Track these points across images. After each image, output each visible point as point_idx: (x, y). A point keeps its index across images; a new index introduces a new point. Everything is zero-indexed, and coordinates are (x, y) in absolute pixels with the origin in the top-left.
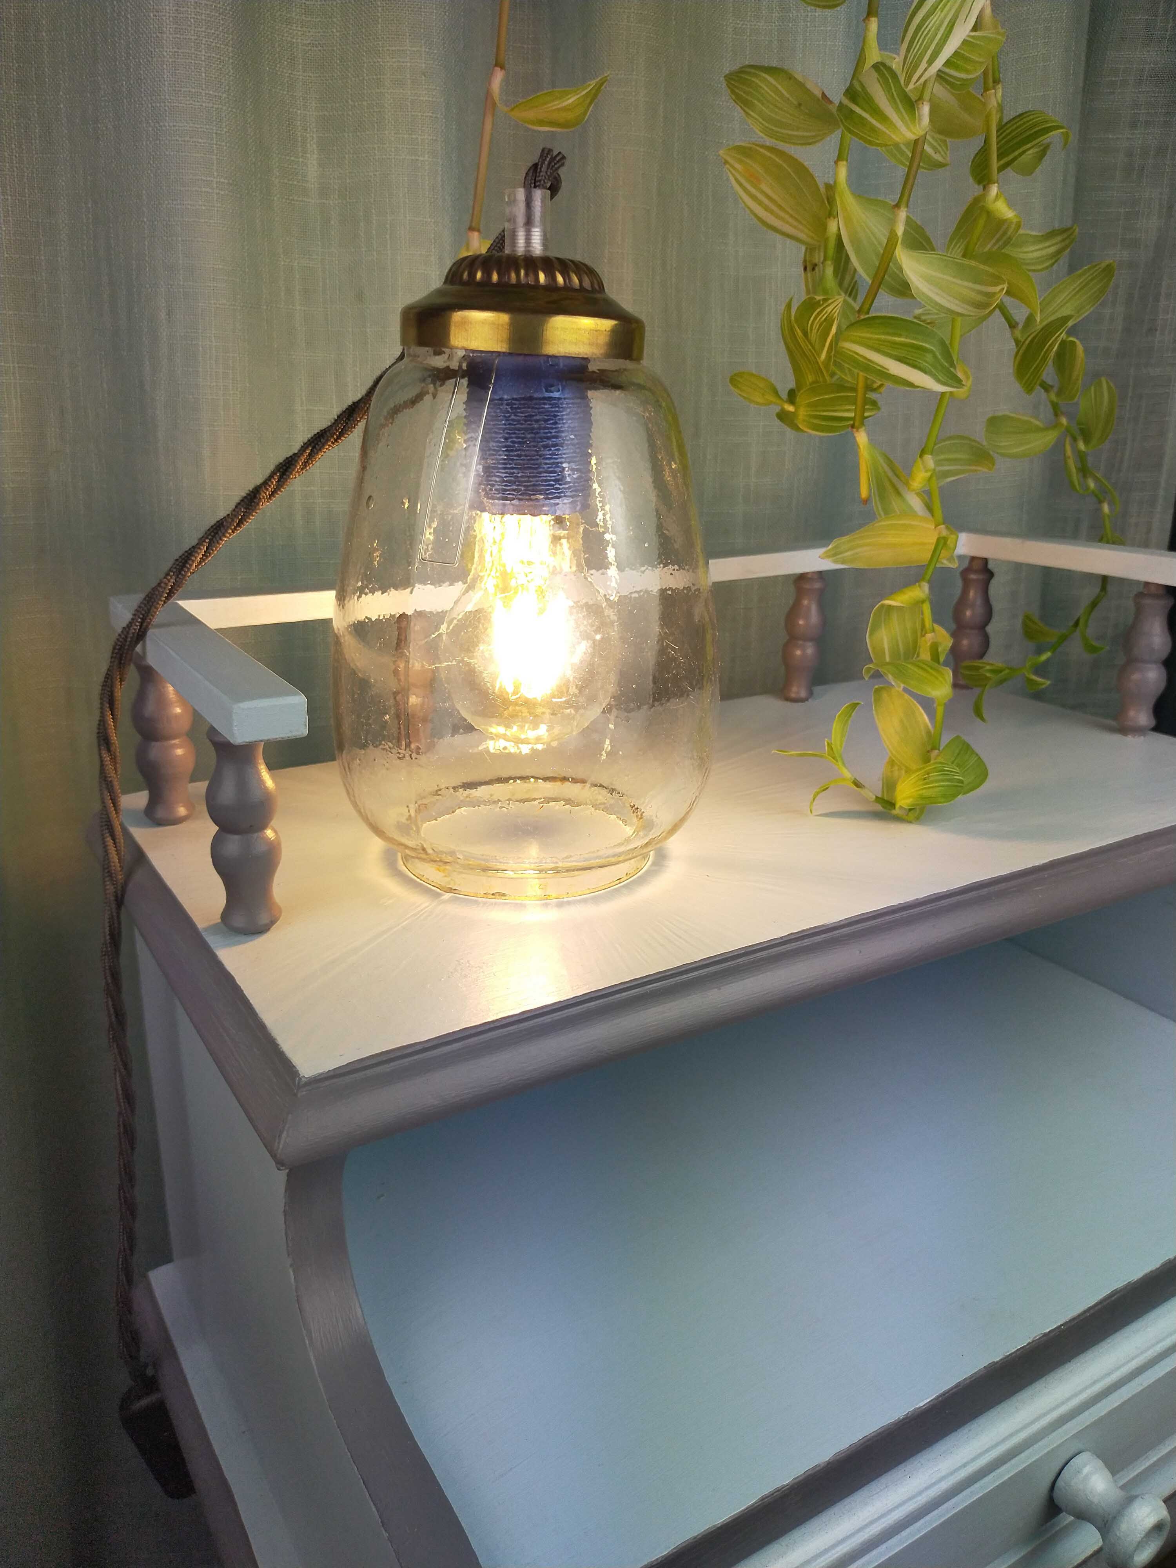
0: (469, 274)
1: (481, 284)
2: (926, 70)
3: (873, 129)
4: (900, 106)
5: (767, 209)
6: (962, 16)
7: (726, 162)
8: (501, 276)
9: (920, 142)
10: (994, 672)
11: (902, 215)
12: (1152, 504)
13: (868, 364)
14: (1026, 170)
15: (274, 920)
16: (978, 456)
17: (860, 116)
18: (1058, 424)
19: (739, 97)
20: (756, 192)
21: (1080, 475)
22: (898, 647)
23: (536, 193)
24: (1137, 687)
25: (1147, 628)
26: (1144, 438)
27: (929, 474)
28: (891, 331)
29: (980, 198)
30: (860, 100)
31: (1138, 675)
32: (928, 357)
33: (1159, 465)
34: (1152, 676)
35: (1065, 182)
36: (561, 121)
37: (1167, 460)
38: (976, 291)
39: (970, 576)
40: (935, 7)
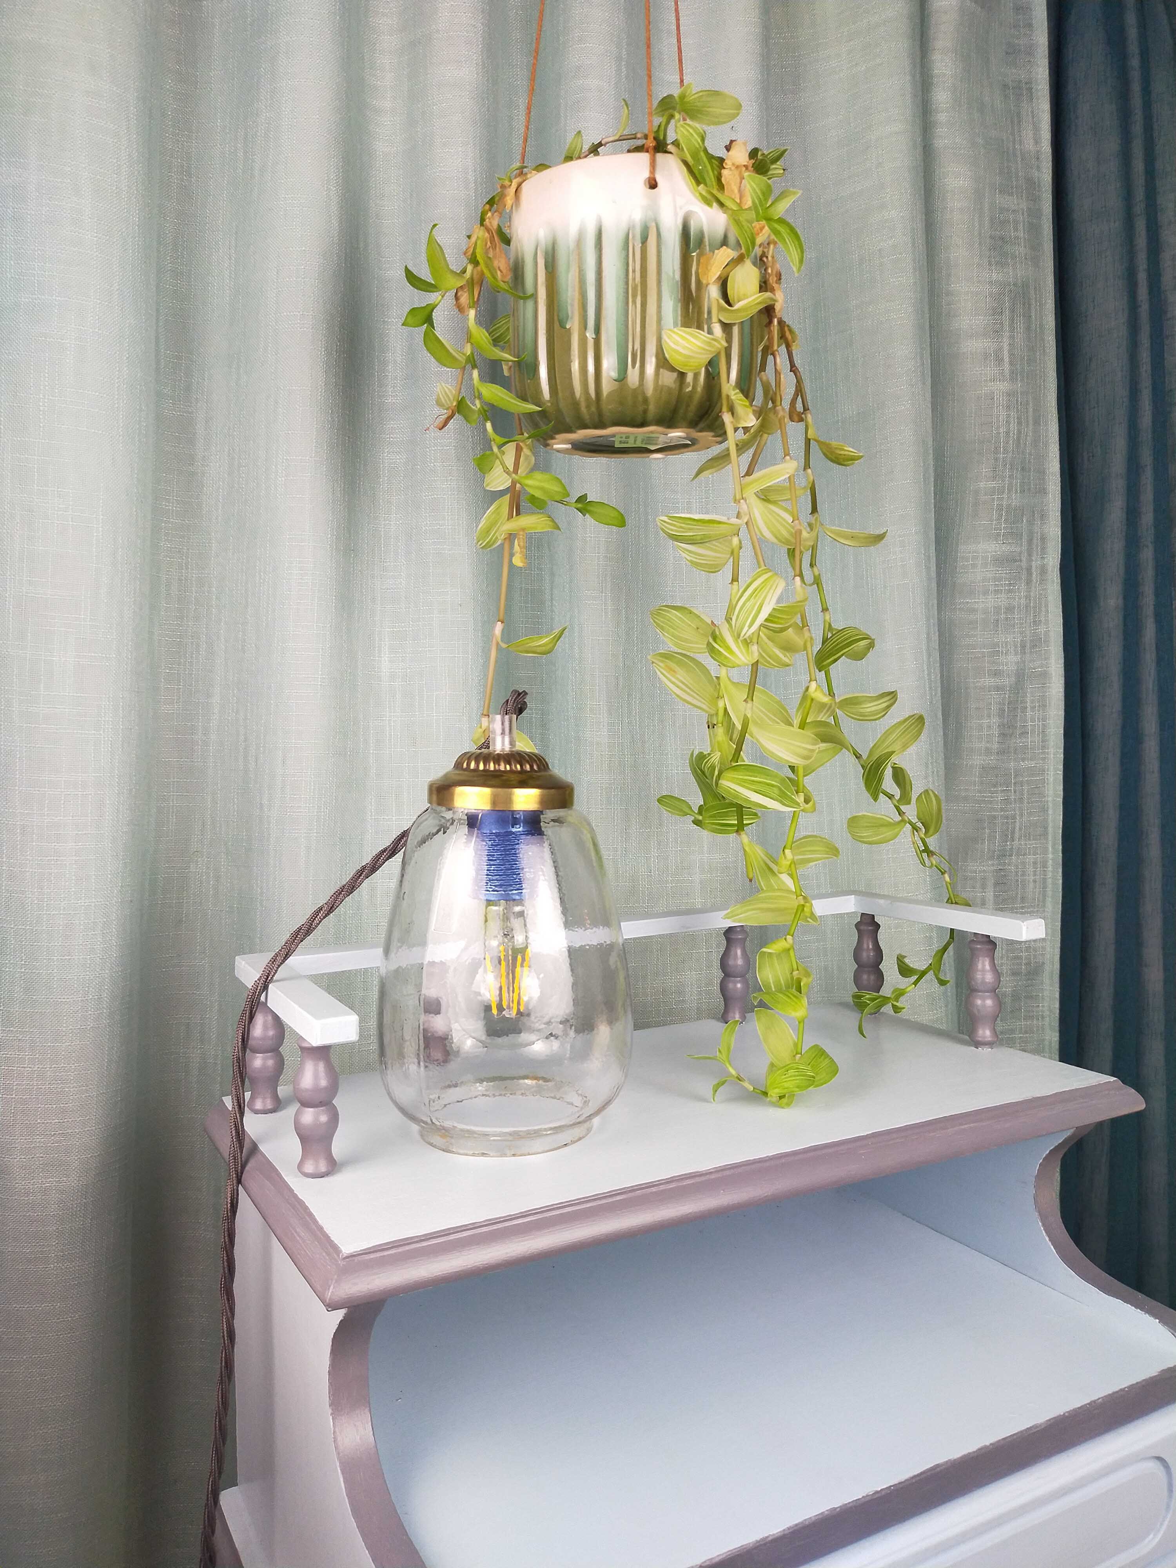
0: (467, 764)
1: (473, 770)
2: (749, 629)
3: (726, 657)
4: (741, 646)
6: (767, 601)
7: (653, 662)
8: (485, 765)
9: (755, 666)
10: (873, 1000)
11: (749, 705)
12: (1044, 865)
13: (737, 795)
14: (859, 656)
15: (333, 1167)
16: (828, 848)
17: (718, 650)
18: (903, 821)
19: (658, 625)
20: (673, 679)
21: (925, 855)
22: (780, 981)
23: (507, 717)
24: (978, 1010)
25: (980, 966)
26: (1030, 814)
27: (788, 863)
28: (750, 774)
29: (807, 688)
30: (718, 640)
31: (979, 1002)
32: (776, 790)
33: (1045, 834)
34: (989, 1002)
35: (929, 638)
36: (538, 651)
37: (1050, 830)
38: (803, 748)
39: (862, 928)
40: (751, 596)
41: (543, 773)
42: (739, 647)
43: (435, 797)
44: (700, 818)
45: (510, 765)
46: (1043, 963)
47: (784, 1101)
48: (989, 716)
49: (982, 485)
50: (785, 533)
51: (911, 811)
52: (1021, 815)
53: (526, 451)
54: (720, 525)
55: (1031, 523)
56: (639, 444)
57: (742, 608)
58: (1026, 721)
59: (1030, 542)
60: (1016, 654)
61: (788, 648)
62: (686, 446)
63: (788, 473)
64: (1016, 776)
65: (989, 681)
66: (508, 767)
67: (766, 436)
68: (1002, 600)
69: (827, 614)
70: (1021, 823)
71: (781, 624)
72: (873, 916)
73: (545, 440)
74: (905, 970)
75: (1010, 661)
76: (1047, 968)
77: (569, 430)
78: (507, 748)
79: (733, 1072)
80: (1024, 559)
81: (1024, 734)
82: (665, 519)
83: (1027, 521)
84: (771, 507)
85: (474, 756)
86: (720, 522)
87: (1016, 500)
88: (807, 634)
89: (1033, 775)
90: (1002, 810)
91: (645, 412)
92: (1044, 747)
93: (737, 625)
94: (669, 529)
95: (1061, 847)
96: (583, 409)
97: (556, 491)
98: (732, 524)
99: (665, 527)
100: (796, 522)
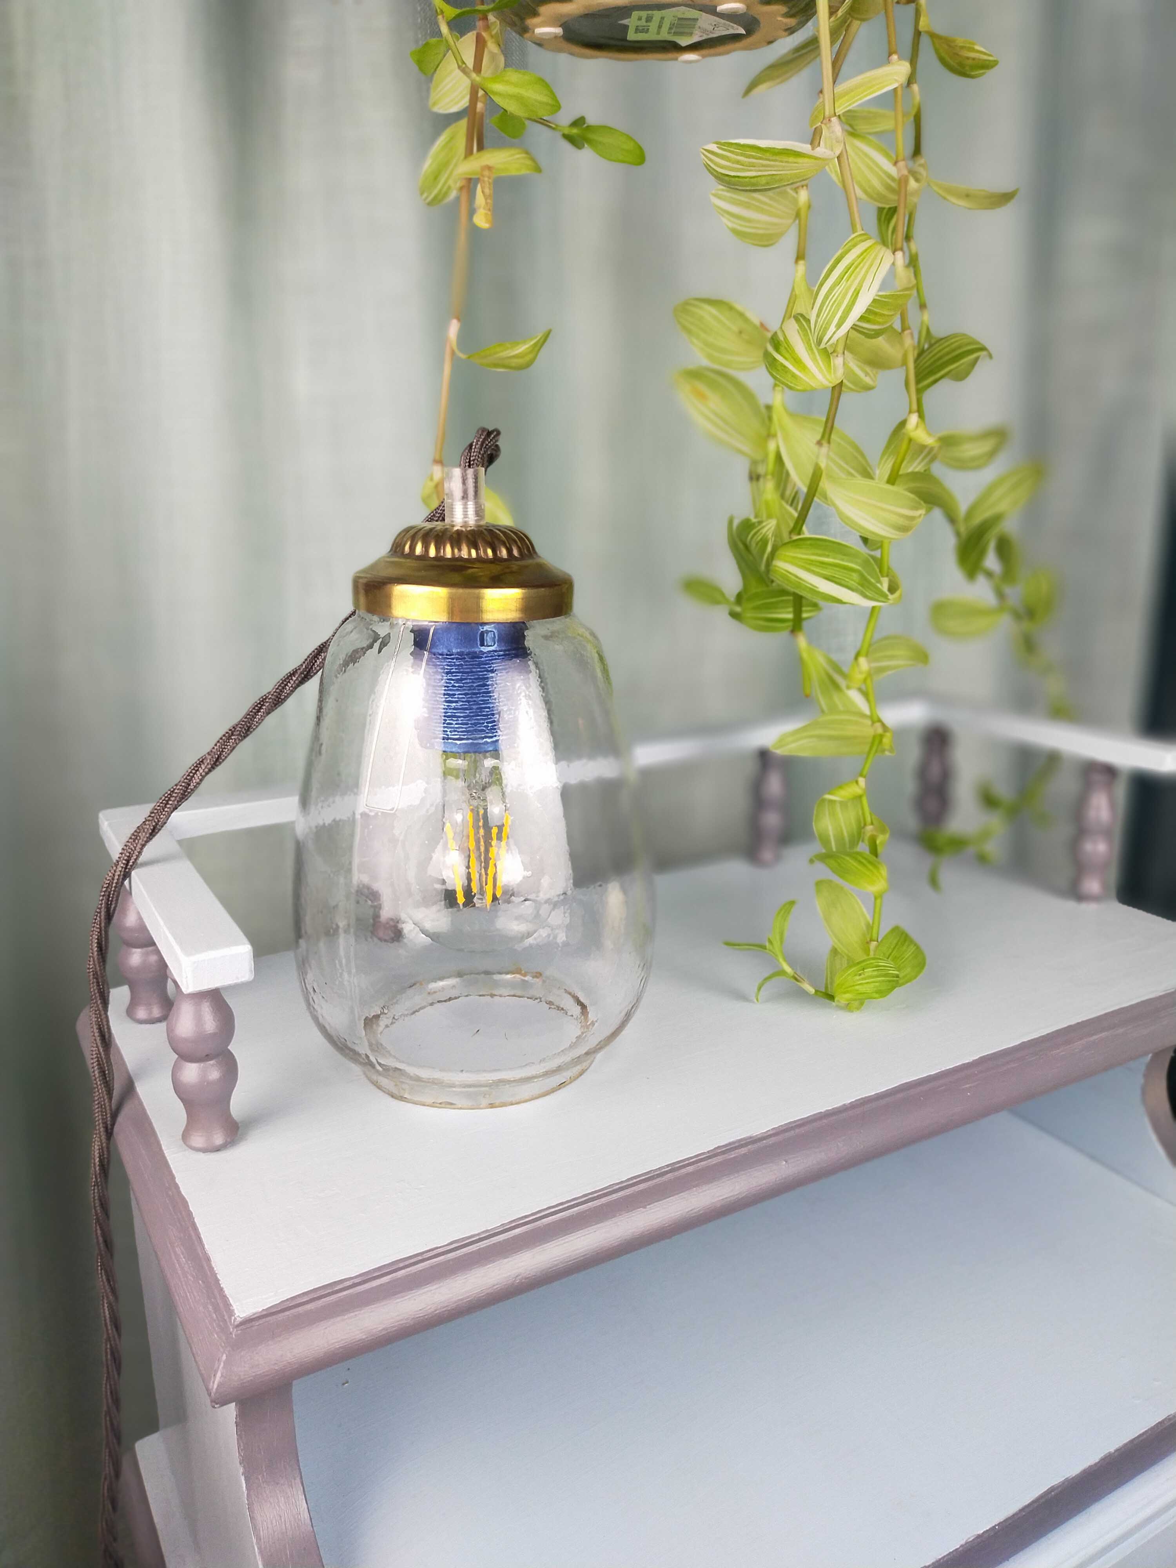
0: (410, 547)
1: (420, 558)
2: (834, 333)
3: (794, 376)
4: (818, 357)
5: (714, 424)
6: (866, 285)
7: (676, 384)
8: (438, 549)
9: (837, 389)
11: (824, 449)
13: (799, 582)
14: (961, 377)
16: (913, 651)
17: (782, 365)
18: (1003, 607)
19: (684, 327)
20: (703, 409)
23: (470, 472)
24: (1088, 857)
25: (1095, 802)
27: (861, 674)
28: (820, 552)
29: (903, 424)
30: (782, 349)
31: (1089, 846)
32: (855, 576)
34: (1101, 847)
36: (513, 365)
38: (901, 515)
39: (929, 744)
40: (841, 278)
41: (529, 562)
42: (814, 360)
43: (362, 598)
44: (738, 609)
45: (477, 549)
50: (876, 183)
51: (1014, 593)
53: (492, 47)
54: (800, 160)
56: (664, 35)
57: (826, 297)
61: (876, 362)
62: (736, 38)
63: (894, 81)
66: (474, 553)
67: (856, 23)
69: (925, 313)
71: (879, 323)
72: (945, 726)
73: (522, 19)
78: (472, 520)
79: (789, 970)
82: (713, 147)
84: (863, 145)
85: (421, 533)
86: (798, 153)
93: (818, 325)
94: (716, 164)
97: (540, 103)
98: (816, 158)
99: (710, 160)
100: (901, 164)
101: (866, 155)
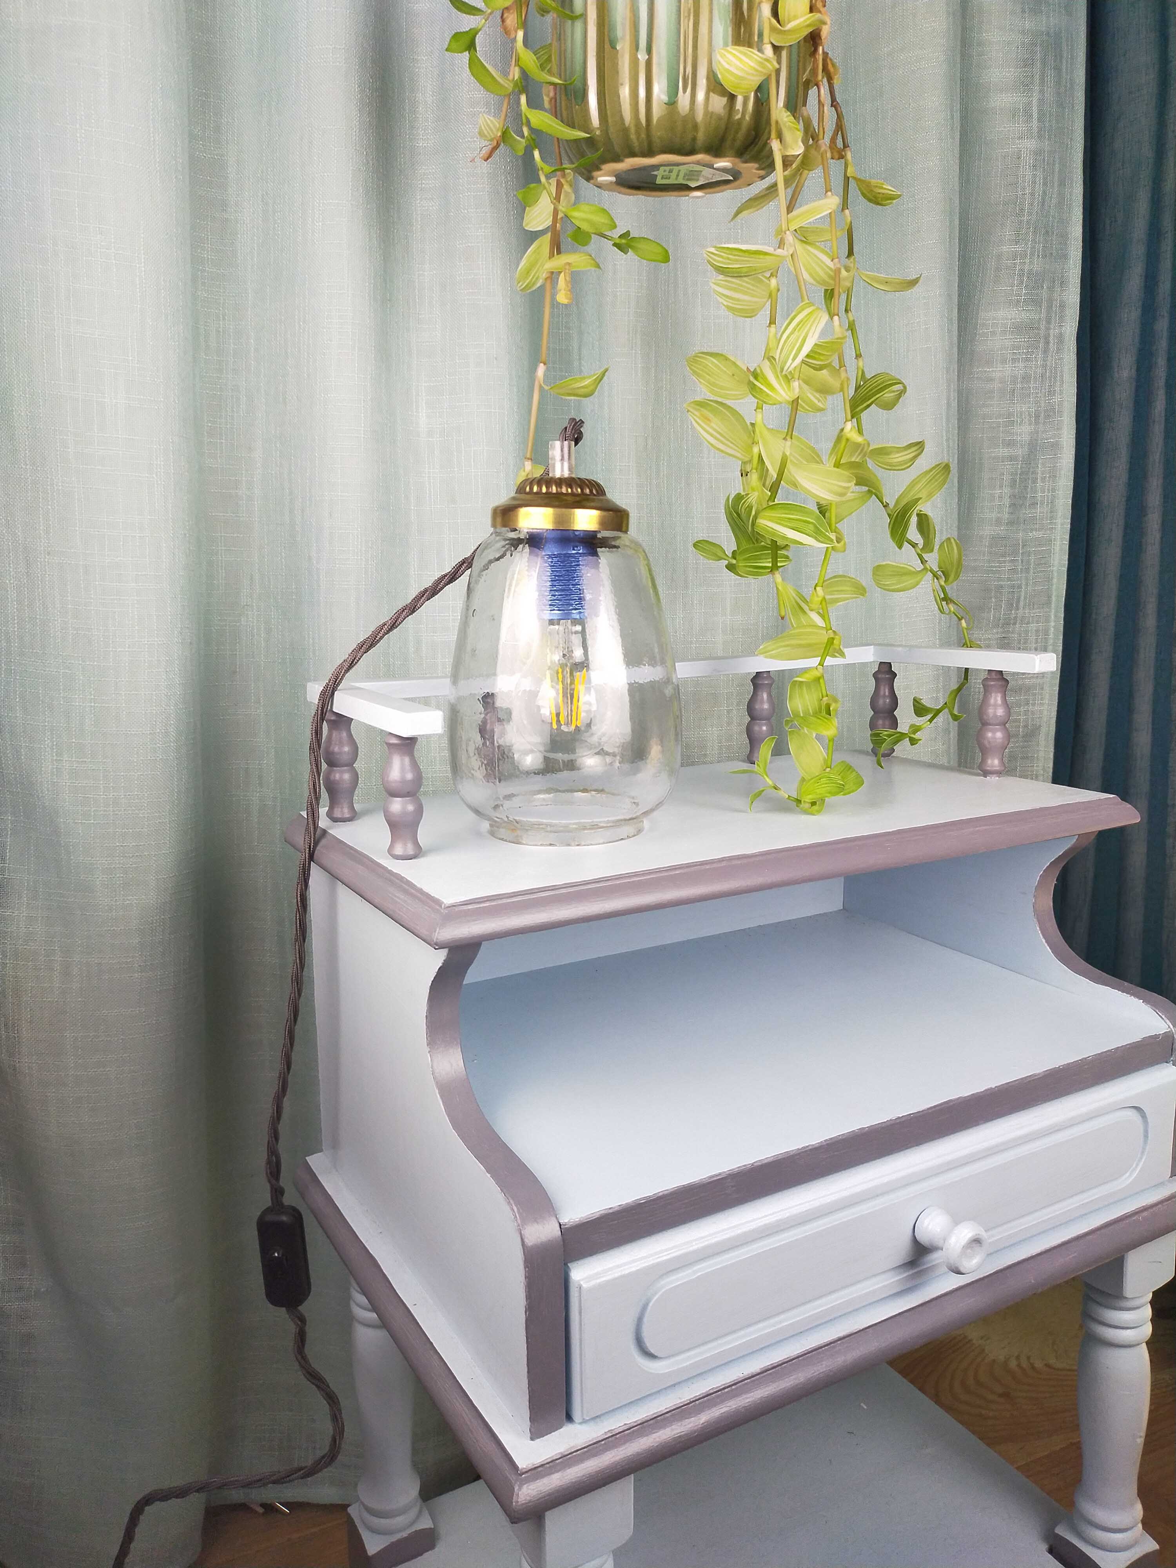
0: (530, 488)
1: (536, 493)
2: (791, 364)
3: (768, 395)
4: (782, 382)
5: (716, 438)
6: (810, 334)
7: (688, 411)
8: (547, 487)
9: (795, 404)
10: (889, 736)
11: (788, 443)
12: (1046, 633)
13: (774, 533)
14: (889, 406)
15: (418, 853)
16: (856, 588)
17: (760, 388)
18: (925, 569)
19: (694, 372)
20: (708, 428)
21: (944, 603)
22: (808, 709)
23: (566, 443)
24: (989, 742)
25: (992, 701)
26: (1035, 583)
27: (820, 599)
28: (787, 512)
29: (842, 430)
30: (759, 378)
31: (990, 735)
32: (811, 527)
33: (1049, 603)
34: (999, 735)
35: (949, 405)
36: (580, 393)
37: (1054, 599)
38: (841, 486)
39: (880, 676)
40: (795, 329)
41: (601, 496)
42: (780, 384)
43: (499, 520)
44: (734, 562)
45: (571, 488)
46: (1040, 726)
47: (815, 808)
48: (1001, 487)
49: (1005, 248)
50: (821, 273)
51: (933, 559)
52: (1027, 585)
53: (566, 188)
54: (767, 257)
55: (1051, 289)
56: (681, 181)
57: (785, 342)
58: (1036, 492)
59: (1050, 307)
60: (1030, 424)
61: (824, 390)
62: (727, 182)
63: (831, 208)
64: (1023, 546)
65: (1003, 452)
66: (569, 490)
67: (806, 172)
68: (1020, 368)
69: (860, 360)
70: (1026, 593)
71: (822, 360)
72: (890, 663)
73: (590, 172)
74: (920, 709)
75: (1023, 431)
76: (1044, 730)
77: (617, 159)
78: (566, 474)
79: (770, 783)
80: (1043, 327)
81: (1034, 504)
82: (713, 250)
83: (1048, 288)
84: (809, 248)
85: (536, 480)
86: (766, 254)
87: (1037, 265)
88: (843, 375)
89: (1040, 545)
90: (1009, 579)
91: (694, 139)
92: (1052, 518)
93: (781, 361)
94: (714, 260)
95: (1063, 616)
96: (633, 137)
97: (603, 223)
98: (778, 256)
99: (710, 257)
100: (836, 260)
101: (815, 256)
